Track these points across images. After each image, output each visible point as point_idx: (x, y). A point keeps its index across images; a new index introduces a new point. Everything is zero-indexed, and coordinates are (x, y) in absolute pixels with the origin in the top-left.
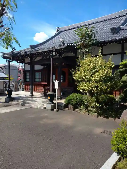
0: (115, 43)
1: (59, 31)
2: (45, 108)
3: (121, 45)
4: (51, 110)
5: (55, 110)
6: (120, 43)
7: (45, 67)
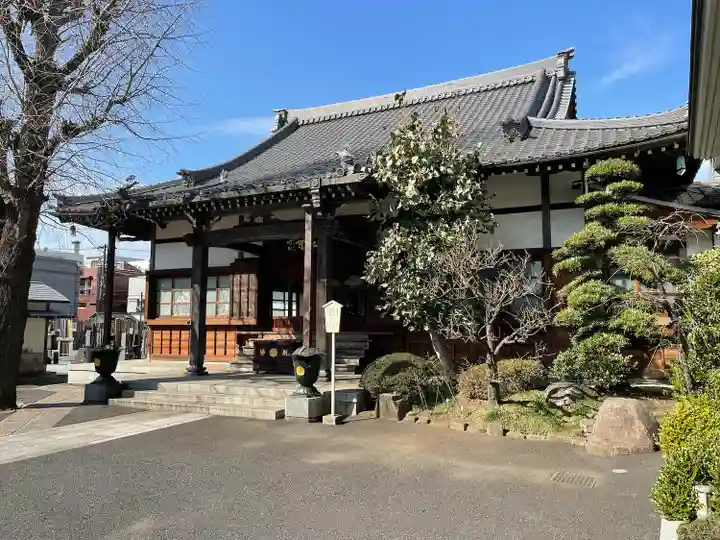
0: (503, 173)
1: (286, 125)
2: (280, 415)
3: (538, 179)
4: (310, 422)
5: (330, 419)
6: (532, 172)
7: (247, 255)
